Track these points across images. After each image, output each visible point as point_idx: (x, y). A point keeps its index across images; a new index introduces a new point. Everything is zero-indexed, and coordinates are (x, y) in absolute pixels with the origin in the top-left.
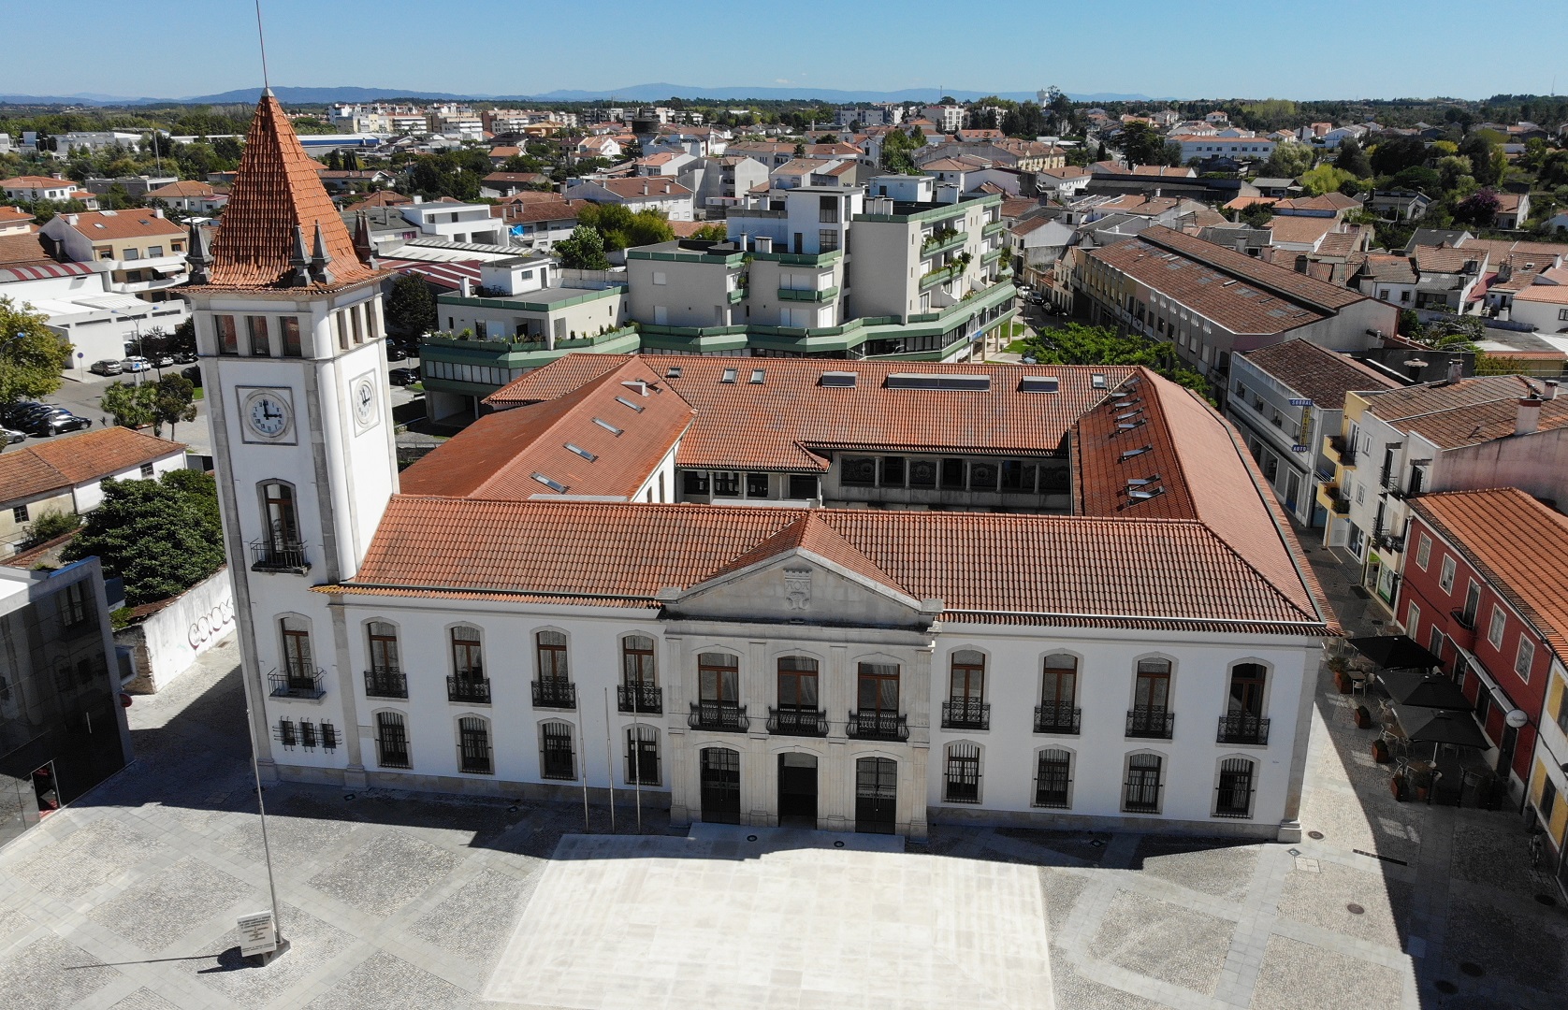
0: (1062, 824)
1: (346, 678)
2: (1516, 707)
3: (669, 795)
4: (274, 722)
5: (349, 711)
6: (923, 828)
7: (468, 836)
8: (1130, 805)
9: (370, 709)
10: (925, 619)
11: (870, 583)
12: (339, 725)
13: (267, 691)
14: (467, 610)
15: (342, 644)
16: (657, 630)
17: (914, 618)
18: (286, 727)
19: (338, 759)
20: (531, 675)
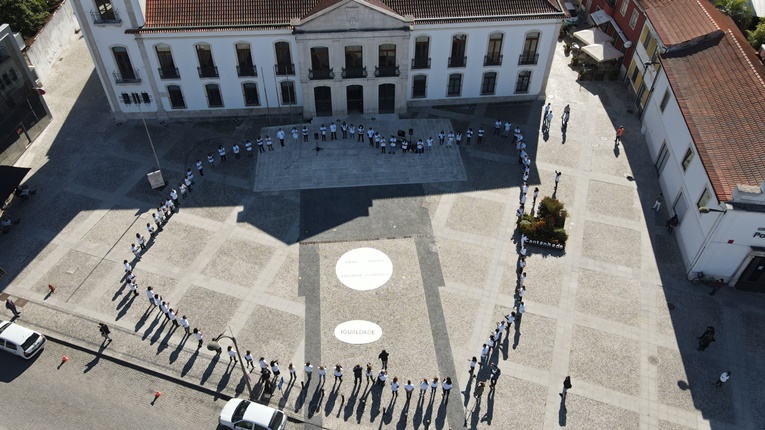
0: (458, 103)
1: (150, 73)
2: (628, 40)
3: (302, 107)
4: (118, 94)
5: (154, 86)
6: (405, 111)
8: (484, 92)
9: (163, 85)
10: (407, 25)
11: (384, 11)
12: (150, 93)
13: (112, 80)
14: (203, 37)
15: (144, 56)
16: (290, 39)
17: (402, 25)
18: (126, 97)
19: (153, 107)
20: (236, 63)
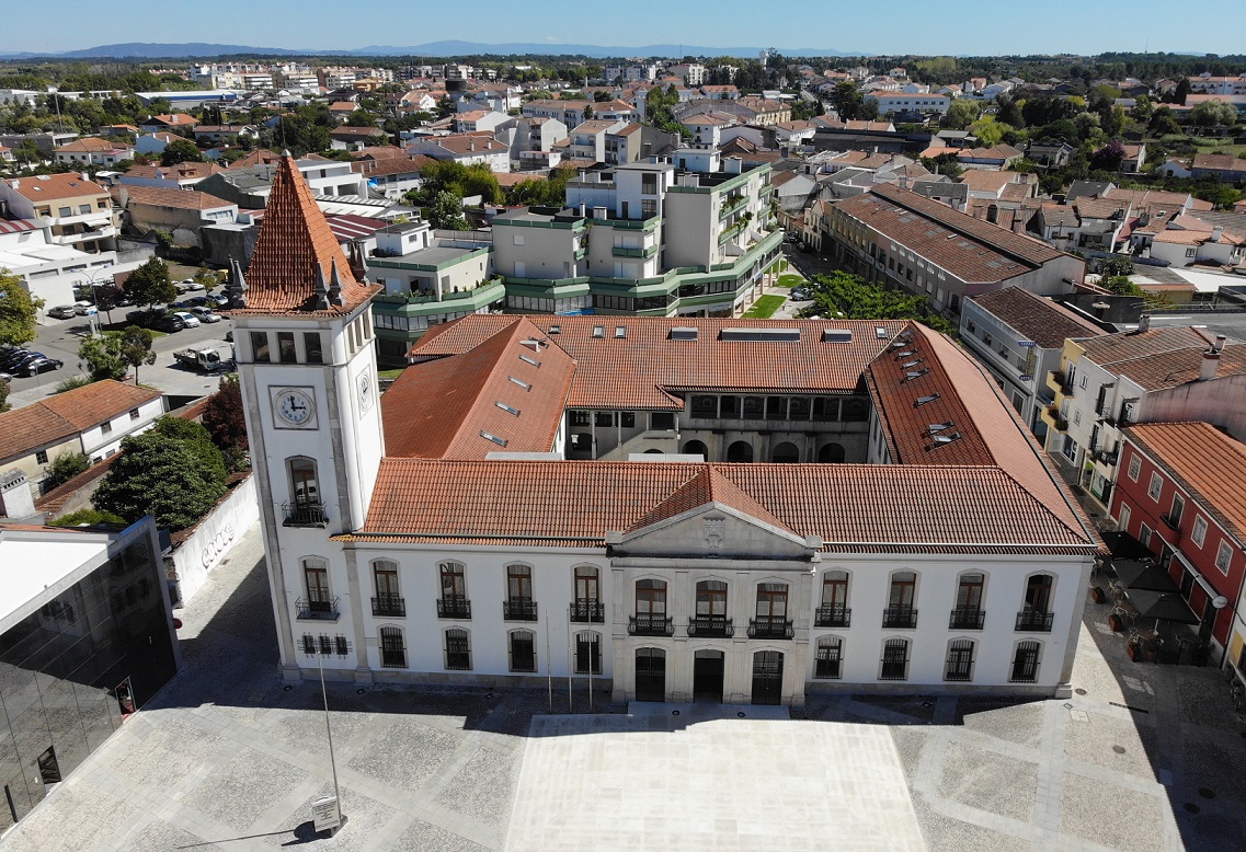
0: (901, 691)
1: (357, 604)
2: (1219, 594)
3: (611, 681)
4: (298, 637)
5: (359, 626)
6: (802, 700)
7: (460, 721)
8: (950, 675)
9: (374, 625)
10: (808, 552)
11: (769, 527)
12: (350, 638)
13: (293, 614)
14: (453, 551)
15: (353, 577)
16: (604, 563)
17: (802, 552)
18: (307, 641)
19: (350, 662)
20: (504, 597)
